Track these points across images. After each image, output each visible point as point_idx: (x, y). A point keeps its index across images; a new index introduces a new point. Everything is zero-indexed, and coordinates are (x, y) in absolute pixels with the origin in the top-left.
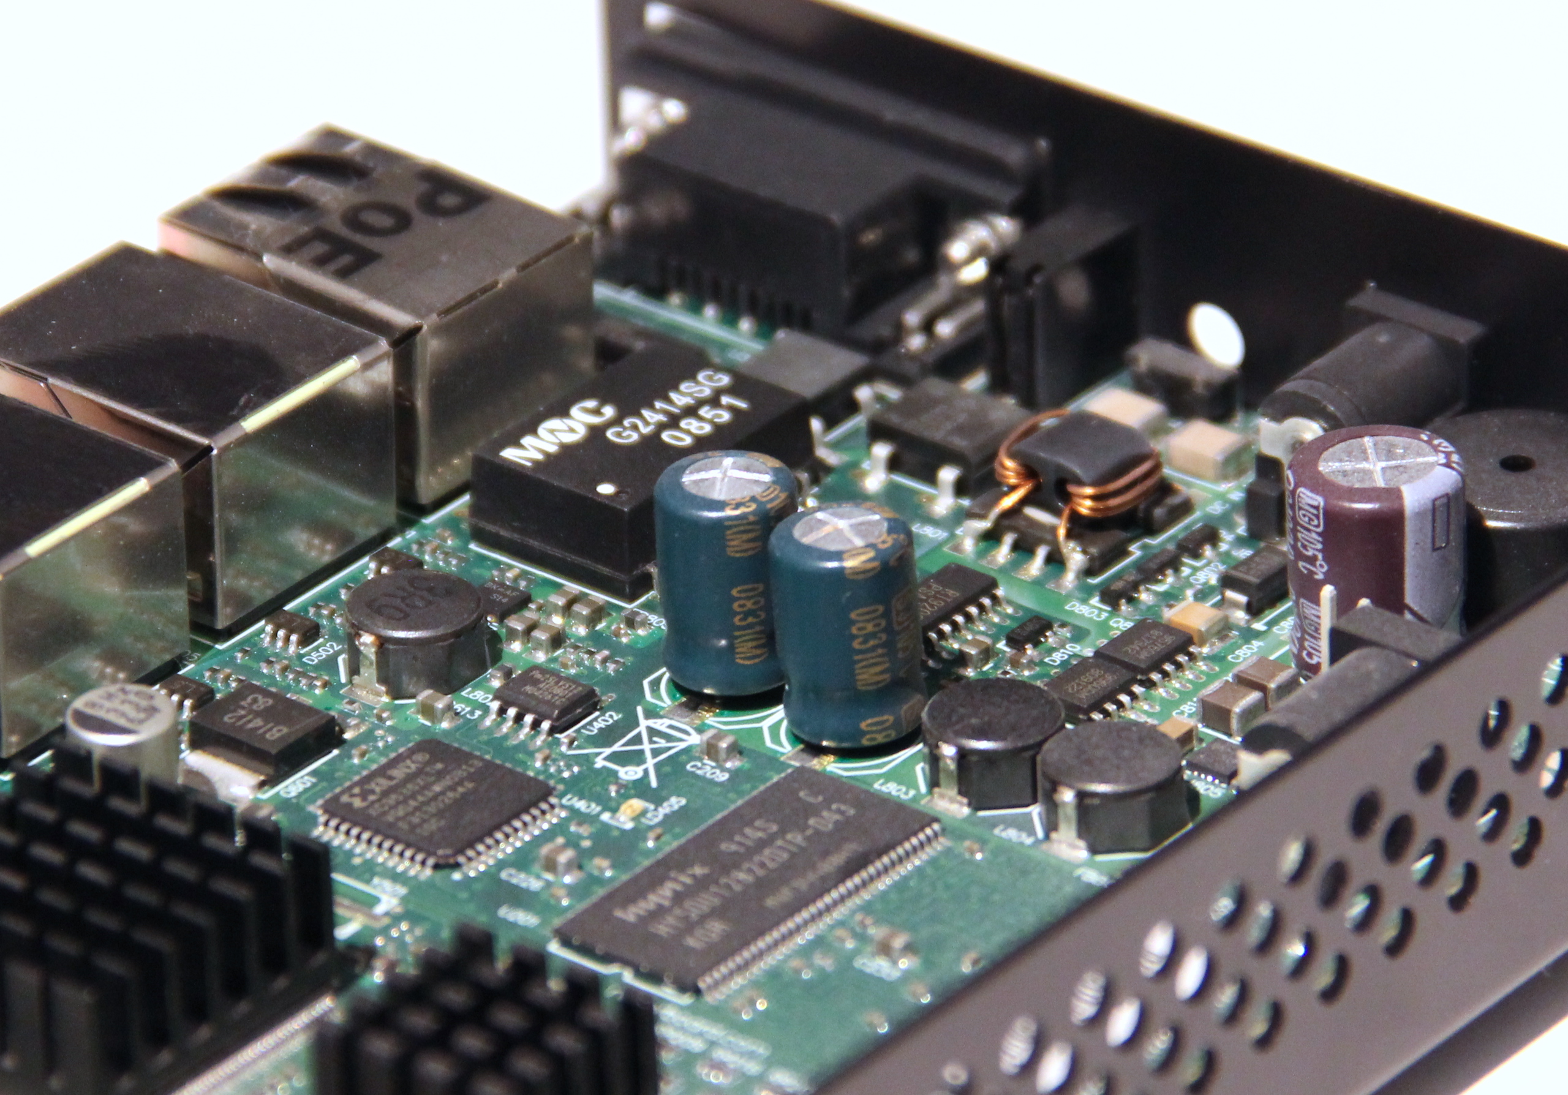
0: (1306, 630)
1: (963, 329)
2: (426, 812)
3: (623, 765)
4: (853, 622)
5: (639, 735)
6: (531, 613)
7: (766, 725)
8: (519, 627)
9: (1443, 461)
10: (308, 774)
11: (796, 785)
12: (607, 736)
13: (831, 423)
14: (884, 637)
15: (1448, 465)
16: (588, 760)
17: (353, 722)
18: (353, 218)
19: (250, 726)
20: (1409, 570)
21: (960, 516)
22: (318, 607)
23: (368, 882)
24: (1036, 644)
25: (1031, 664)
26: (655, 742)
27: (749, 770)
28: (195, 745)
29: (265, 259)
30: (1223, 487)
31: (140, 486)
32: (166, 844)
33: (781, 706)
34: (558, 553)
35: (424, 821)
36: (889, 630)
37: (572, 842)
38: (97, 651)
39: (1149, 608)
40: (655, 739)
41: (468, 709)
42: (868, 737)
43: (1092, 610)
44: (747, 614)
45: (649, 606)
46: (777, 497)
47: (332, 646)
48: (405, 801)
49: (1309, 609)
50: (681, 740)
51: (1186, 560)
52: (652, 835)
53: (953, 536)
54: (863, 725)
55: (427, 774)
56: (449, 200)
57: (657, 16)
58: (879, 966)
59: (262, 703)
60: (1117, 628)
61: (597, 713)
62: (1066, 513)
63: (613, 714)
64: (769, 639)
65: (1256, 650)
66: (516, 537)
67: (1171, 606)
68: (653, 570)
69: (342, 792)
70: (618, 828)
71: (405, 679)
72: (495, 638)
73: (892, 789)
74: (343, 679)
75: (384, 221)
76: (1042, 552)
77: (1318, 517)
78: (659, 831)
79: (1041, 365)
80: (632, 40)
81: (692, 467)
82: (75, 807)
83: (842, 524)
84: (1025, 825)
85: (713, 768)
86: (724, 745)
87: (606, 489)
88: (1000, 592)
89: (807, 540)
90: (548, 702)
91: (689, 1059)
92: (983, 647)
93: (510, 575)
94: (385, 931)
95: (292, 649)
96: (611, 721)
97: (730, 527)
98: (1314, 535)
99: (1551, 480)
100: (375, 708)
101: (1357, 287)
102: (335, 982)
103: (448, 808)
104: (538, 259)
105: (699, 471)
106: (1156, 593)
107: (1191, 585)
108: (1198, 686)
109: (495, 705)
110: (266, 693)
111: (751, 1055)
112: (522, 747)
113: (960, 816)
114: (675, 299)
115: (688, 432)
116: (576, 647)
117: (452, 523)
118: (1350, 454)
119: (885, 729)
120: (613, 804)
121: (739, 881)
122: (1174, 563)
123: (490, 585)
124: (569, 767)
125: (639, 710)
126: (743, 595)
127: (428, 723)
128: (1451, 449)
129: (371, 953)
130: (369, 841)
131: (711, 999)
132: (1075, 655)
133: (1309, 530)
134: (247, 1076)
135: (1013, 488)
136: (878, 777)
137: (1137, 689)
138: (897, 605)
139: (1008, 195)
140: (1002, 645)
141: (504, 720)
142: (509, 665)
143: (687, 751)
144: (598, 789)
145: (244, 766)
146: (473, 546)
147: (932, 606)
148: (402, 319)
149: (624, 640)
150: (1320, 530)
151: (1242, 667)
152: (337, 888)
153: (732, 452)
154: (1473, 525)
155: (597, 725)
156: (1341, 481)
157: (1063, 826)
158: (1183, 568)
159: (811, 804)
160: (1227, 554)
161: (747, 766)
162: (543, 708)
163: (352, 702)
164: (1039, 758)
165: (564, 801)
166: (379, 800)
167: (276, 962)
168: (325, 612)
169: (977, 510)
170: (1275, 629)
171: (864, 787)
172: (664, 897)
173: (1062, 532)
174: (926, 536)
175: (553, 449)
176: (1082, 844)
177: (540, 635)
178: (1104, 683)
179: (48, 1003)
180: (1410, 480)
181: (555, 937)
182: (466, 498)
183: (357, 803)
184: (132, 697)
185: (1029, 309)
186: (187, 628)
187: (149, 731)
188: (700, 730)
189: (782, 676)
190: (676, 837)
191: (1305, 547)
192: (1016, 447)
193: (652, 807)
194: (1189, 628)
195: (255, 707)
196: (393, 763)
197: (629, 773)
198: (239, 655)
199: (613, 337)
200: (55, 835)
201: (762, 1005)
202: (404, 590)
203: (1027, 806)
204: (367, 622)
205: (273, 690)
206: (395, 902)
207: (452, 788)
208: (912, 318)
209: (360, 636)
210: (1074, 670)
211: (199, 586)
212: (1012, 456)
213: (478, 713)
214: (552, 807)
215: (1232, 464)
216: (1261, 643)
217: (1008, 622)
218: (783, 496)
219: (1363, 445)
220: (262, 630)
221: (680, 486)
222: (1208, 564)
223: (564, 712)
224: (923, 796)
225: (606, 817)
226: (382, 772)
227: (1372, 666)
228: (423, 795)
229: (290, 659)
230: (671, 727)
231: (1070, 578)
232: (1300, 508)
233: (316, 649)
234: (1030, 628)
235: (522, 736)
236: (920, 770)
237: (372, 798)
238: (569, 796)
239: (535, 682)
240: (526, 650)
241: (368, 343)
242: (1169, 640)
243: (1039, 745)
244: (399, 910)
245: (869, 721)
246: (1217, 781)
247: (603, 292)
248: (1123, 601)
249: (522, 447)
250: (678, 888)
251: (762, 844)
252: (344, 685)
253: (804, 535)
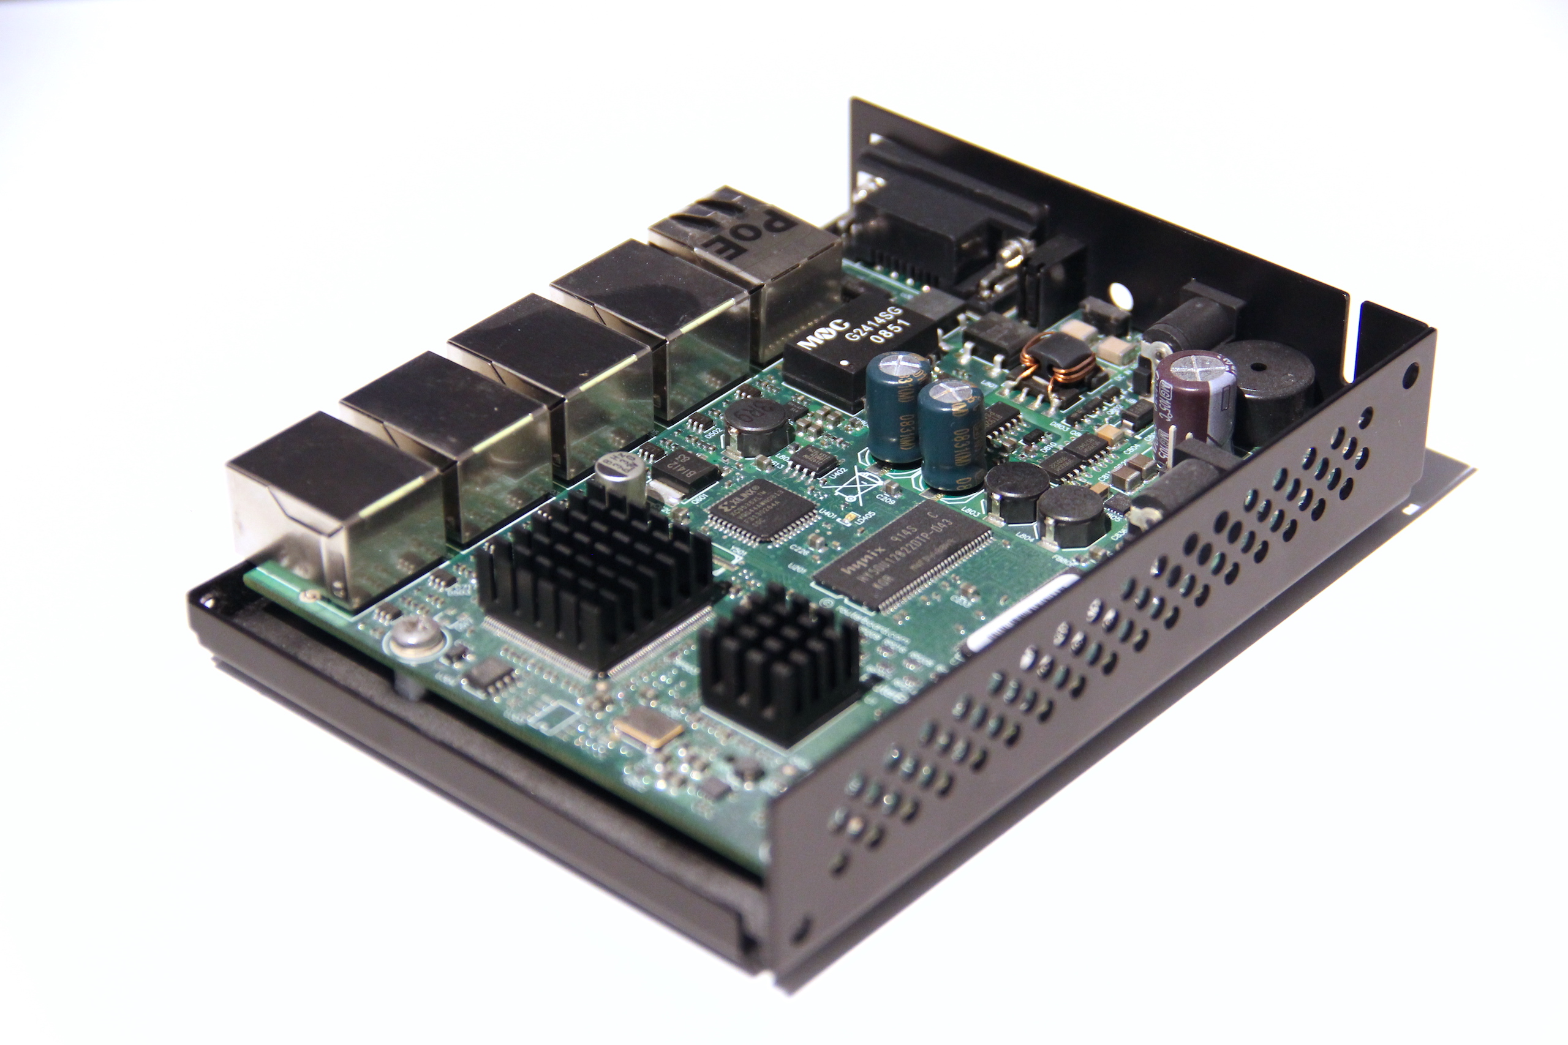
0: (1161, 443)
1: (1006, 289)
2: (757, 515)
3: (847, 495)
4: (955, 436)
5: (855, 480)
6: (808, 419)
7: (913, 477)
8: (803, 425)
9: (1228, 369)
10: (704, 493)
11: (926, 509)
12: (841, 480)
13: (946, 332)
14: (969, 442)
15: (1230, 371)
16: (831, 492)
17: (726, 468)
18: (735, 232)
19: (679, 470)
20: (1210, 420)
21: (1004, 378)
22: (713, 411)
23: (729, 548)
24: (1037, 442)
25: (1035, 452)
26: (863, 484)
27: (905, 500)
28: (654, 477)
29: (696, 250)
30: (1121, 368)
31: (633, 358)
32: (637, 535)
33: (920, 468)
34: (821, 390)
35: (756, 520)
36: (971, 439)
37: (823, 533)
38: (613, 429)
39: (1088, 426)
40: (862, 482)
41: (778, 464)
42: (960, 487)
43: (1061, 426)
44: (906, 428)
45: (861, 417)
46: (922, 375)
47: (718, 430)
48: (748, 510)
49: (1163, 434)
50: (875, 483)
51: (1105, 403)
52: (859, 531)
53: (1000, 387)
54: (957, 482)
55: (759, 496)
56: (779, 224)
57: (875, 138)
58: (962, 601)
59: (685, 459)
60: (1073, 436)
61: (837, 468)
62: (1052, 380)
63: (844, 469)
64: (916, 440)
65: (1136, 449)
66: (803, 381)
67: (1099, 426)
68: (864, 400)
69: (720, 503)
70: (844, 525)
71: (750, 449)
72: (792, 429)
73: (969, 511)
74: (722, 447)
75: (750, 234)
76: (1040, 397)
77: (1169, 394)
78: (863, 528)
79: (1042, 309)
80: (863, 150)
81: (884, 359)
82: (596, 515)
83: (952, 390)
84: (1030, 532)
85: (888, 498)
86: (894, 487)
87: (844, 363)
88: (1020, 417)
89: (935, 398)
90: (814, 463)
91: (874, 644)
92: (1013, 443)
93: (799, 399)
94: (735, 573)
95: (700, 431)
96: (843, 472)
97: (901, 389)
98: (1167, 402)
99: (1274, 376)
100: (736, 462)
101: (1188, 280)
102: (713, 598)
103: (767, 513)
104: (817, 254)
105: (887, 361)
106: (1091, 419)
107: (1107, 416)
108: (1111, 467)
109: (790, 463)
110: (688, 455)
111: (902, 644)
112: (802, 483)
113: (1000, 527)
114: (878, 268)
115: (882, 336)
116: (828, 436)
117: (773, 372)
118: (1185, 364)
119: (969, 483)
120: (842, 514)
121: (898, 556)
122: (1100, 405)
123: (790, 403)
124: (823, 494)
125: (856, 467)
126: (905, 419)
127: (760, 470)
128: (1231, 363)
129: (729, 585)
130: (731, 528)
131: (883, 614)
132: (1054, 449)
133: (1165, 399)
134: (671, 643)
135: (1027, 368)
136: (963, 505)
137: (1083, 467)
138: (975, 428)
139: (1030, 229)
140: (1021, 442)
141: (794, 470)
142: (797, 443)
143: (876, 489)
144: (836, 506)
145: (676, 489)
146: (783, 384)
147: (990, 422)
148: (755, 281)
149: (850, 432)
150: (1170, 399)
151: (1131, 459)
152: (714, 550)
153: (902, 352)
154: (1240, 395)
155: (837, 474)
156: (1182, 378)
157: (1048, 535)
158: (1104, 407)
159: (932, 518)
160: (1124, 401)
161: (904, 497)
162: (813, 466)
163: (726, 459)
164: (1038, 502)
165: (820, 512)
166: (736, 508)
167: (685, 591)
168: (716, 413)
169: (1011, 376)
170: (1145, 439)
171: (957, 510)
172: (865, 563)
173: (1050, 387)
174: (988, 386)
175: (821, 342)
176: (1056, 543)
177: (812, 430)
178: (1067, 464)
179: (578, 610)
180: (1212, 378)
181: (814, 580)
182: (782, 360)
183: (726, 509)
184: (625, 458)
185: (1038, 281)
186: (653, 418)
187: (633, 475)
188: (883, 479)
189: (920, 454)
190: (871, 532)
191: (1163, 406)
192: (1030, 349)
193: (860, 516)
194: (1107, 438)
195: (681, 461)
196: (743, 490)
197: (850, 499)
198: (676, 433)
199: (850, 286)
200: (586, 529)
201: (907, 618)
202: (752, 407)
203: (1031, 523)
204: (734, 423)
205: (690, 452)
206: (741, 558)
207: (769, 504)
208: (985, 283)
209: (731, 429)
210: (1054, 457)
211: (659, 400)
212: (1028, 353)
213: (783, 466)
214: (815, 514)
215: (1128, 358)
216: (1139, 446)
217: (1024, 431)
218: (925, 375)
219: (1190, 359)
220: (687, 421)
221: (878, 368)
222: (1115, 405)
223: (821, 468)
224: (984, 516)
225: (839, 520)
226: (738, 494)
227: (1194, 468)
228: (756, 507)
229: (699, 435)
230: (870, 476)
231: (1052, 411)
232: (1161, 389)
233: (711, 431)
234: (1035, 435)
235: (802, 478)
236: (983, 503)
237: (733, 507)
238: (822, 509)
239: (809, 453)
240: (805, 435)
241: (740, 292)
242: (1098, 444)
243: (1038, 496)
244: (743, 563)
245: (960, 480)
246: (1118, 514)
247: (846, 263)
248: (1076, 422)
249: (807, 341)
250: (871, 558)
251: (910, 538)
252: (723, 450)
253: (934, 394)
